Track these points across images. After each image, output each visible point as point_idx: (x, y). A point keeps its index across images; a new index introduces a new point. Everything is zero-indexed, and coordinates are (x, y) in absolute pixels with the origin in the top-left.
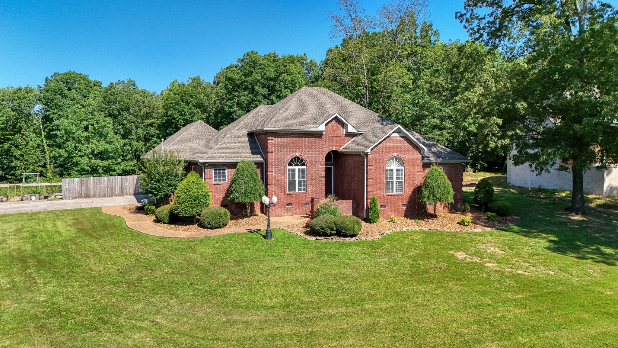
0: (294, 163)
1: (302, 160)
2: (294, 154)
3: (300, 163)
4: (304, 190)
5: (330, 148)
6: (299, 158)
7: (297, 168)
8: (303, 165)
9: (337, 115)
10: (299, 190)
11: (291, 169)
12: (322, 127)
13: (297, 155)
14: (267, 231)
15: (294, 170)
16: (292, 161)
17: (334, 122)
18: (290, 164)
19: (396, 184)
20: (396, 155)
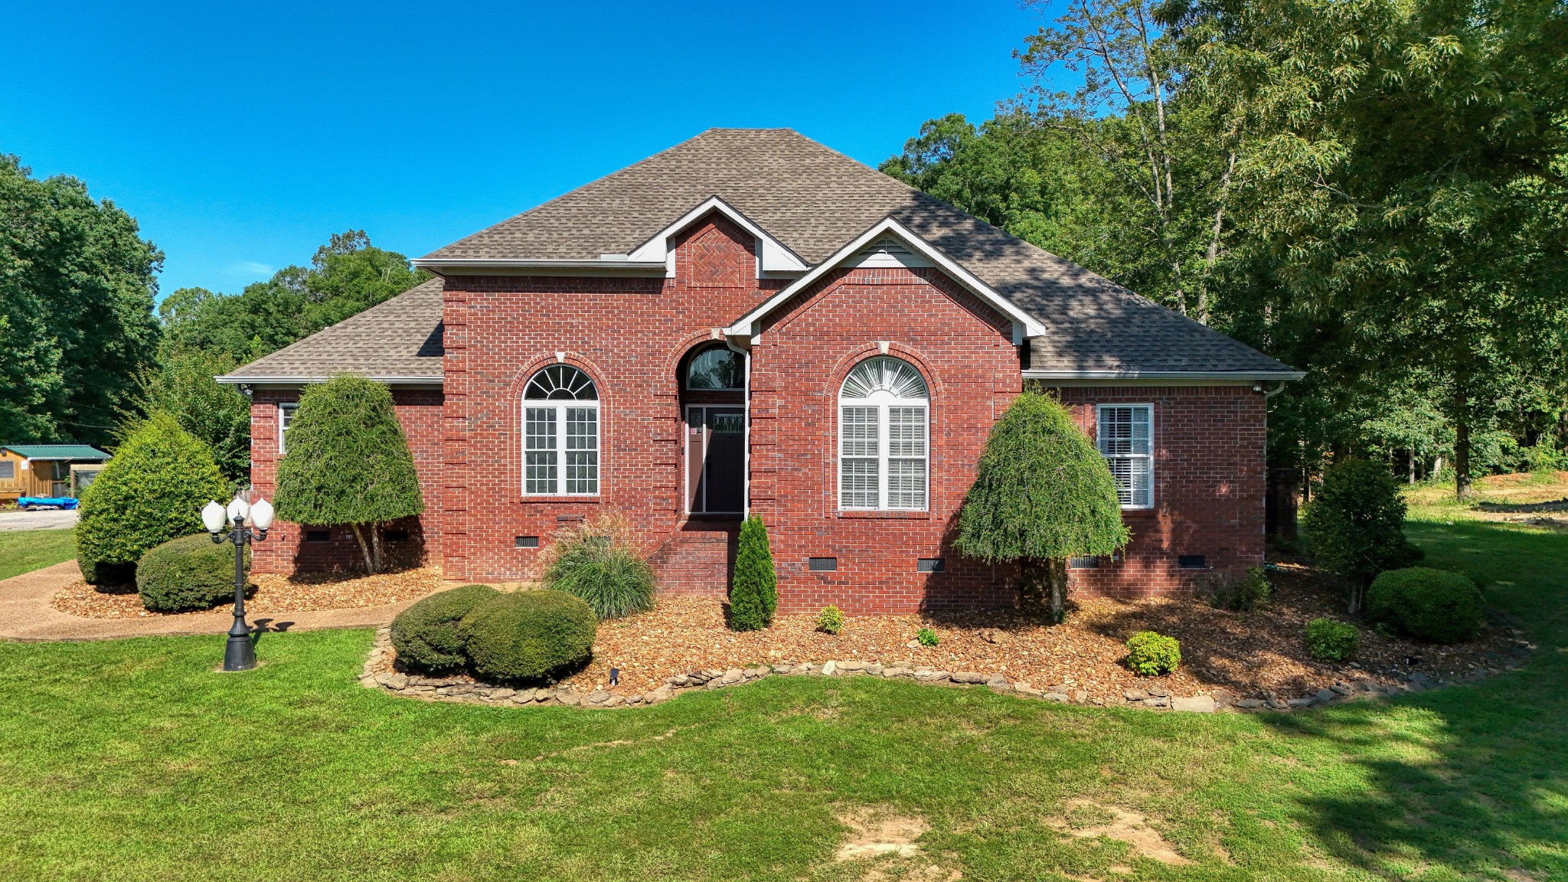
0: (550, 388)
1: (582, 378)
2: (546, 353)
3: (574, 389)
4: (593, 489)
5: (697, 333)
6: (569, 371)
7: (561, 406)
8: (590, 394)
9: (714, 202)
10: (570, 487)
11: (541, 412)
12: (655, 252)
13: (561, 357)
14: (232, 636)
15: (552, 413)
16: (541, 379)
17: (713, 235)
18: (534, 393)
19: (891, 470)
20: (884, 347)
